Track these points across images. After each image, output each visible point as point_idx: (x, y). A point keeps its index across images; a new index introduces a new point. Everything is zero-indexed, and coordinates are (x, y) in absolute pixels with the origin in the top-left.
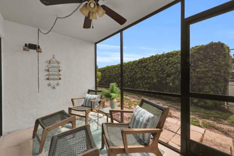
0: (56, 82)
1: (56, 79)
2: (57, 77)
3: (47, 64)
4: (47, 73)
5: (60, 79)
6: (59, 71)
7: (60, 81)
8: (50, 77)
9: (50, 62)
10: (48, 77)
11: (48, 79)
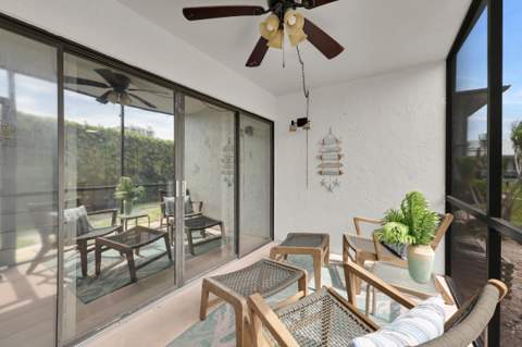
0: (333, 178)
1: (334, 174)
2: (335, 170)
3: (320, 146)
4: (320, 162)
5: (340, 173)
6: (339, 157)
7: (339, 178)
8: (325, 170)
9: (323, 144)
10: (320, 169)
11: (321, 173)
